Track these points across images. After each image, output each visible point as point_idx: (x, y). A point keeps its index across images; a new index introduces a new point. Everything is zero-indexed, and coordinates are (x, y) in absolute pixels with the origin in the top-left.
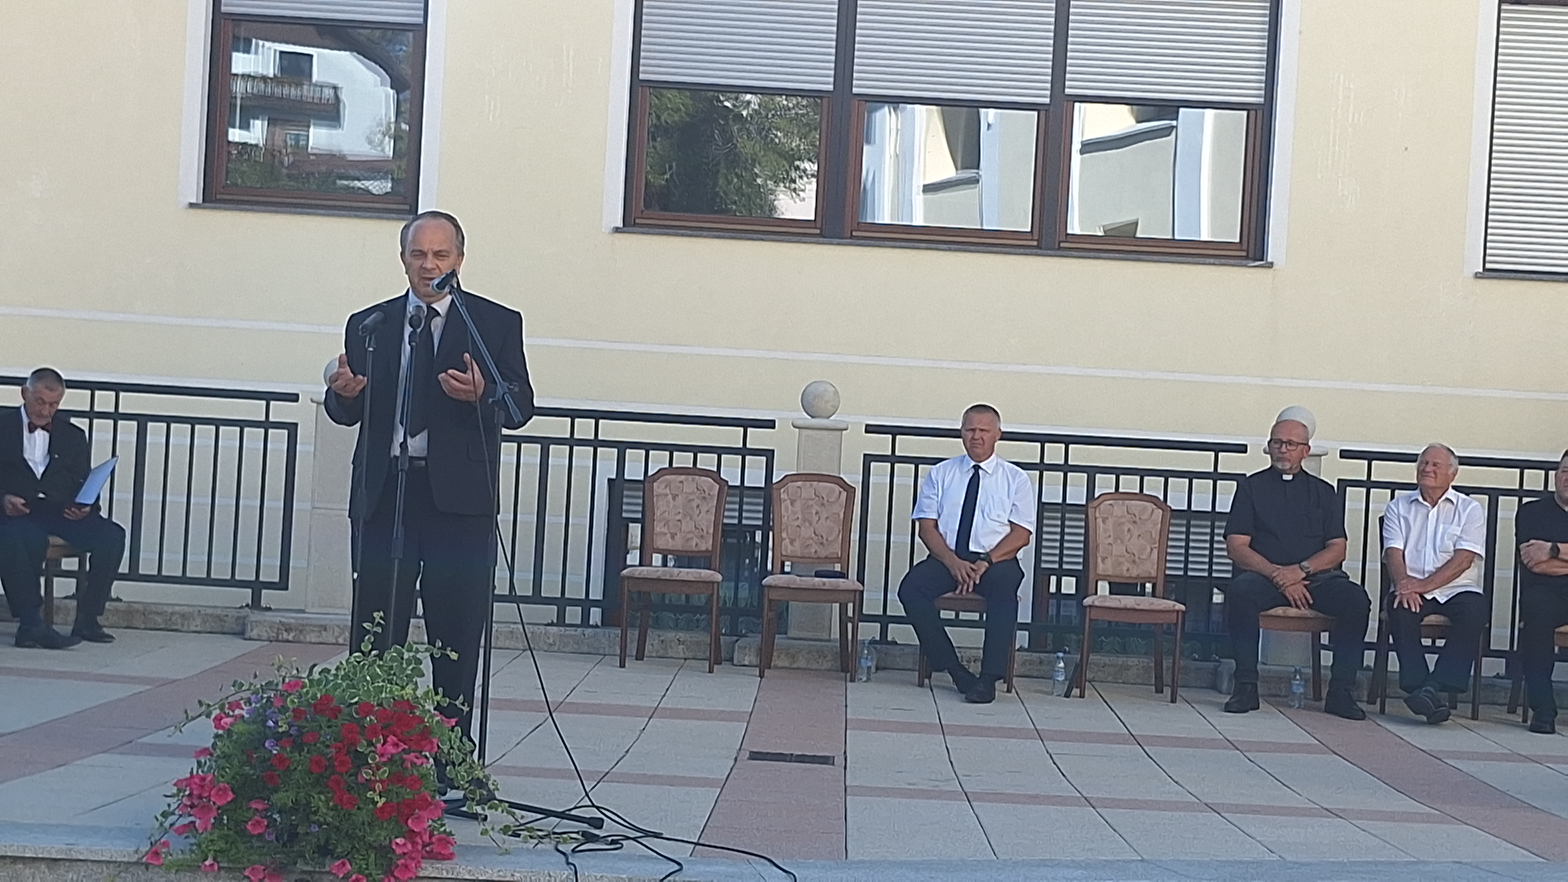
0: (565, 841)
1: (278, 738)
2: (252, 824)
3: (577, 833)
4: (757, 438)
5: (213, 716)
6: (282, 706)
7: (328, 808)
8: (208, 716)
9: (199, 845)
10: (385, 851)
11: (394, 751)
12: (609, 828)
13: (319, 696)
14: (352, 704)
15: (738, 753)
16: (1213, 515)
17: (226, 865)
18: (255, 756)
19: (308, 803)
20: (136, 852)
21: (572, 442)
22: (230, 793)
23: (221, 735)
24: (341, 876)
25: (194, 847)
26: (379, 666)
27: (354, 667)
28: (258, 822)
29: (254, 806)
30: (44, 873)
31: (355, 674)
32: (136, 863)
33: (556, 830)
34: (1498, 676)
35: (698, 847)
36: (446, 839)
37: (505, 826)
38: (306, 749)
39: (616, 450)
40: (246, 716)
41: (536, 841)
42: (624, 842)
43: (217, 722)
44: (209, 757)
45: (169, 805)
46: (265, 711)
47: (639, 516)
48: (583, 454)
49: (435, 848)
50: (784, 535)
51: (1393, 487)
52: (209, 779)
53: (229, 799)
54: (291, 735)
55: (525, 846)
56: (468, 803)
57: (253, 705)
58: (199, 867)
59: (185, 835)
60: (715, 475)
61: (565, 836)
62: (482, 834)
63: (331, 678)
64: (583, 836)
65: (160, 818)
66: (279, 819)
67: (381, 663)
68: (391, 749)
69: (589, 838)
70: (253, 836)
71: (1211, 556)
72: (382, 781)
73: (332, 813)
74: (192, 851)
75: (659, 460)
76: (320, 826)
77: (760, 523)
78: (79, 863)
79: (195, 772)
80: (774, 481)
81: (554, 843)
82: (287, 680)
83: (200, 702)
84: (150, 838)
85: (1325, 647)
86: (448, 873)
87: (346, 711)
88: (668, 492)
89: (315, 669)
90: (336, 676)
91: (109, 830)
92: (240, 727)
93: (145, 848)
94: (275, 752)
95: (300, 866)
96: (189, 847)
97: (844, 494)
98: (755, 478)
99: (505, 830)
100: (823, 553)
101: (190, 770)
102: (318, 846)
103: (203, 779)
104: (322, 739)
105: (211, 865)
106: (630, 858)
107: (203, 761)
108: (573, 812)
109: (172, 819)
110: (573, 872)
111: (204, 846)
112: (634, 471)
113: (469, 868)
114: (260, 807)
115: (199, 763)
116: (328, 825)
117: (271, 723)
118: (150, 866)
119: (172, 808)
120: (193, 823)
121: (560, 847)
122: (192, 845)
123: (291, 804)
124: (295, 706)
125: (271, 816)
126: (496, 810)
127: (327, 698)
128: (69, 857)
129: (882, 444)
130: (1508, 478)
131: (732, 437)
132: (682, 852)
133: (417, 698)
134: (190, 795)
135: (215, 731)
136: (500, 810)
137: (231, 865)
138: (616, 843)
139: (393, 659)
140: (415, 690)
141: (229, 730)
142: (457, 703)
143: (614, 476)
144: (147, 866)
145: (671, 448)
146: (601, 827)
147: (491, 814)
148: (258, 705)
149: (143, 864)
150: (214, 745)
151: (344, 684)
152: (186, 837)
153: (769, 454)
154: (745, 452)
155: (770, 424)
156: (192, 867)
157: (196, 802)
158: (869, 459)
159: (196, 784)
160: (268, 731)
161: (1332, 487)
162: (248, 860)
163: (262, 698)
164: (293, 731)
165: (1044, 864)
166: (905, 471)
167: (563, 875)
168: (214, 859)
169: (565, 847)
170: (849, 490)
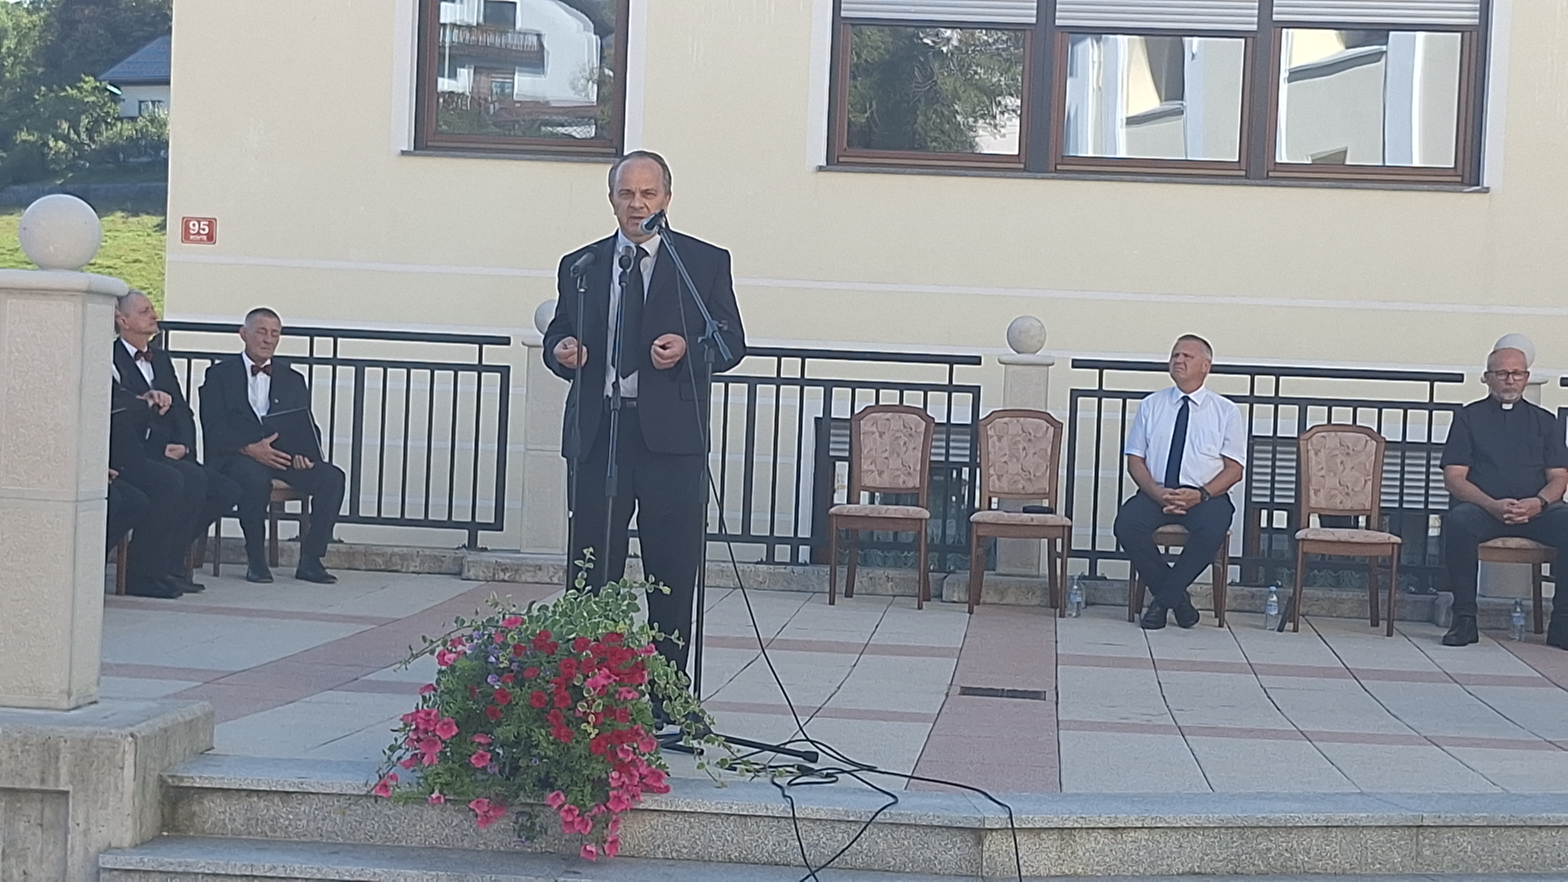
0: (781, 775)
1: (500, 673)
2: (477, 758)
3: (793, 766)
4: (963, 375)
5: (436, 654)
6: (503, 643)
7: (548, 742)
8: (432, 652)
9: (426, 779)
10: (602, 784)
12: (824, 762)
13: (538, 632)
14: (569, 640)
15: (949, 689)
16: (1429, 446)
17: (452, 798)
18: (478, 691)
19: (530, 737)
20: (366, 785)
21: (779, 381)
22: (455, 727)
23: (444, 672)
25: (421, 781)
26: (595, 603)
27: (571, 603)
28: (482, 756)
29: (477, 740)
30: (278, 806)
31: (572, 611)
32: (366, 796)
33: (772, 764)
35: (912, 780)
36: (663, 773)
37: (722, 760)
38: (527, 685)
39: (822, 389)
40: (469, 652)
41: (752, 774)
42: (838, 775)
43: (441, 658)
44: (433, 692)
45: (396, 740)
46: (486, 647)
47: (847, 454)
48: (790, 392)
49: (652, 782)
50: (992, 471)
52: (433, 714)
53: (454, 733)
54: (512, 671)
55: (741, 779)
56: (685, 737)
57: (475, 641)
58: (426, 799)
59: (412, 769)
60: (922, 412)
61: (781, 769)
62: (698, 768)
63: (550, 614)
64: (798, 769)
65: (387, 751)
66: (501, 752)
67: (597, 599)
68: (604, 682)
69: (804, 771)
70: (478, 769)
71: (1427, 488)
72: (596, 715)
73: (551, 747)
74: (419, 784)
75: (865, 398)
76: (541, 760)
77: (967, 460)
78: (311, 796)
79: (420, 708)
80: (981, 417)
81: (770, 776)
82: (507, 617)
83: (424, 638)
84: (378, 772)
85: (1547, 579)
86: (667, 804)
87: (564, 646)
88: (875, 430)
89: (534, 606)
90: (554, 612)
91: (339, 764)
92: (462, 663)
93: (374, 781)
94: (497, 687)
95: (523, 799)
96: (416, 780)
97: (1051, 429)
98: (962, 415)
99: (722, 763)
100: (1030, 490)
101: (415, 705)
102: (540, 780)
103: (429, 714)
104: (542, 674)
105: (439, 798)
106: (845, 791)
107: (428, 697)
108: (788, 746)
109: (399, 753)
110: (790, 805)
111: (430, 779)
112: (841, 410)
113: (688, 800)
114: (482, 741)
115: (424, 698)
116: (548, 758)
117: (492, 659)
118: (379, 800)
119: (399, 743)
120: (422, 756)
121: (776, 780)
122: (419, 778)
123: (513, 738)
124: (516, 642)
125: (494, 750)
126: (713, 744)
127: (545, 634)
128: (301, 790)
129: (1088, 379)
131: (938, 373)
132: (896, 785)
133: (633, 633)
134: (417, 729)
135: (439, 667)
136: (716, 743)
137: (457, 798)
138: (831, 776)
139: (608, 595)
140: (631, 625)
141: (451, 665)
142: (672, 637)
143: (821, 415)
144: (376, 798)
145: (878, 386)
146: (815, 761)
147: (707, 747)
148: (480, 641)
149: (371, 796)
150: (438, 681)
151: (562, 621)
152: (414, 771)
153: (975, 391)
154: (951, 389)
155: (977, 361)
156: (421, 800)
157: (422, 737)
158: (1075, 394)
159: (421, 718)
160: (490, 667)
161: (1554, 416)
162: (474, 793)
163: (483, 635)
164: (514, 666)
165: (1260, 796)
166: (1112, 405)
167: (780, 807)
168: (441, 792)
169: (783, 781)
170: (1057, 425)
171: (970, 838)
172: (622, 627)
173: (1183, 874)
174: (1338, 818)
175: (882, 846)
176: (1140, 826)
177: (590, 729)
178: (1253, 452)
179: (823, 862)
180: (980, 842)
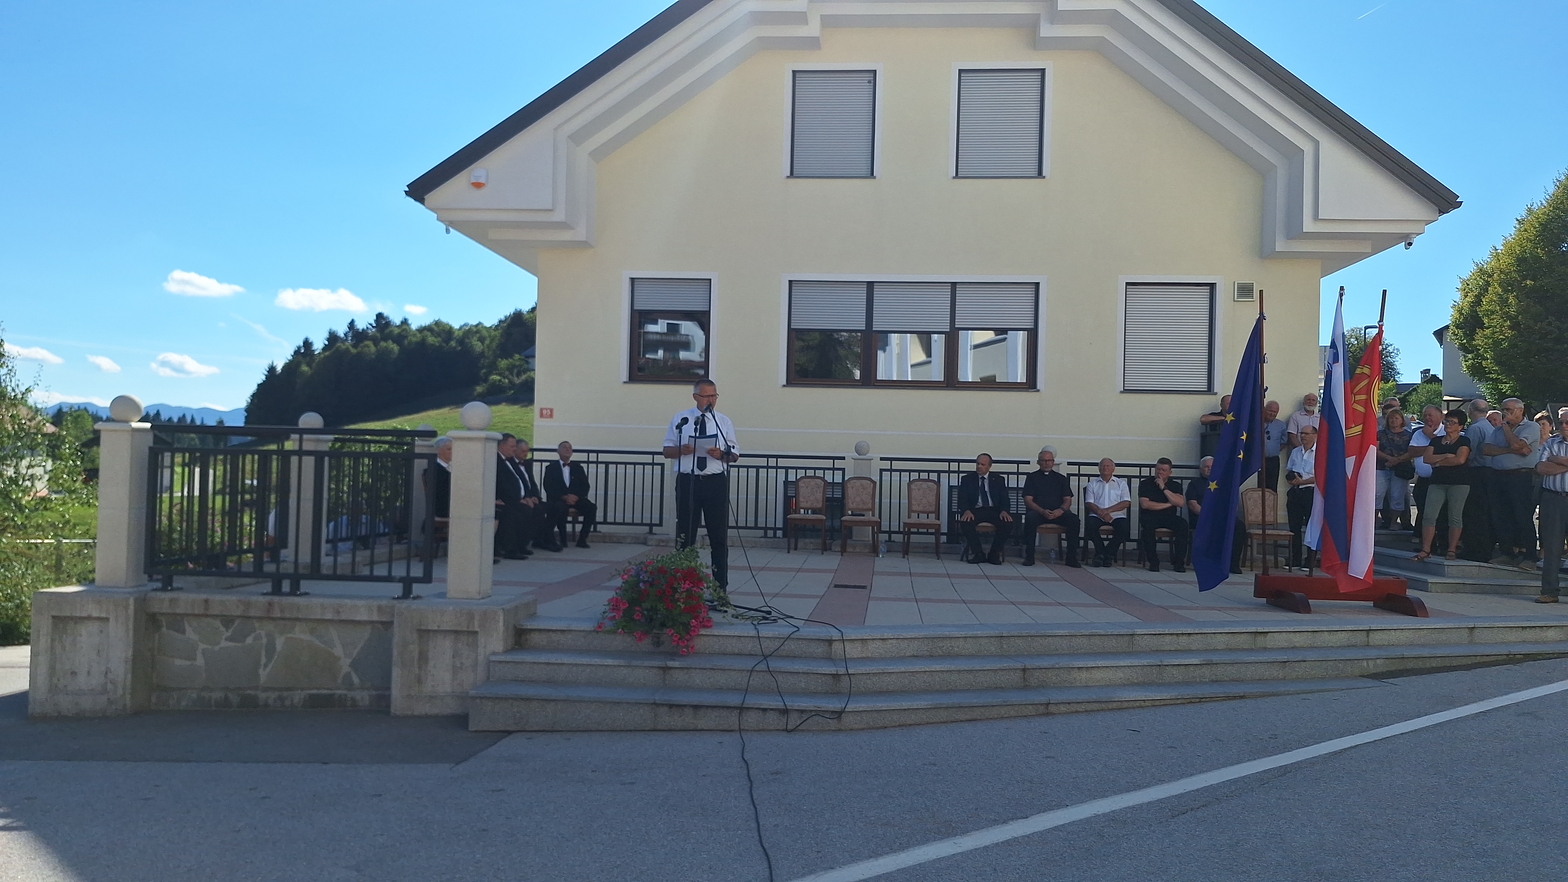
0: (755, 620)
1: (644, 582)
2: (636, 616)
4: (838, 464)
5: (622, 575)
6: (646, 570)
7: (664, 609)
8: (620, 575)
9: (617, 624)
10: (686, 625)
11: (688, 587)
12: (774, 615)
13: (660, 566)
14: (672, 570)
15: (830, 585)
16: (1017, 489)
17: (627, 631)
18: (636, 589)
19: (657, 607)
21: (768, 467)
22: (628, 604)
23: (624, 582)
24: (670, 635)
25: (615, 625)
27: (672, 554)
28: (638, 615)
29: (636, 609)
30: (560, 636)
31: (674, 557)
32: (594, 631)
33: (753, 616)
34: (1134, 549)
35: (805, 621)
36: (709, 620)
37: (731, 614)
38: (655, 586)
39: (784, 470)
40: (633, 574)
41: (744, 619)
42: (778, 620)
43: (623, 577)
44: (620, 590)
45: (605, 609)
46: (640, 572)
47: (795, 494)
48: (772, 472)
49: (706, 624)
50: (852, 501)
51: (1089, 476)
52: (620, 599)
53: (627, 606)
54: (649, 581)
55: (740, 622)
56: (721, 606)
57: (635, 570)
58: (617, 632)
60: (823, 479)
62: (725, 618)
64: (762, 618)
65: (602, 613)
66: (646, 613)
68: (687, 586)
69: (765, 618)
70: (636, 620)
71: (1017, 505)
72: (683, 598)
73: (665, 611)
75: (801, 473)
76: (661, 616)
77: (840, 497)
78: (573, 631)
79: (615, 596)
80: (846, 480)
81: (751, 621)
82: (650, 560)
83: (616, 570)
84: (598, 621)
86: (711, 632)
87: (670, 571)
88: (805, 486)
89: (662, 556)
90: (666, 558)
91: (584, 619)
92: (631, 579)
93: (596, 625)
94: (643, 588)
96: (613, 624)
97: (872, 485)
98: (838, 479)
99: (733, 616)
101: (613, 595)
102: (661, 623)
103: (617, 599)
104: (661, 582)
105: (621, 631)
106: (780, 626)
108: (760, 609)
109: (606, 614)
110: (758, 632)
112: (792, 478)
113: (719, 631)
114: (639, 609)
116: (664, 615)
117: (642, 577)
118: (598, 632)
120: (615, 616)
121: (754, 622)
123: (650, 607)
124: (651, 570)
125: (643, 612)
127: (662, 567)
128: (569, 629)
129: (886, 465)
130: (1135, 471)
131: (828, 463)
134: (613, 605)
135: (622, 580)
136: (732, 608)
138: (776, 620)
139: (688, 552)
140: (696, 563)
141: (627, 580)
143: (784, 480)
145: (806, 469)
146: (770, 614)
147: (729, 610)
148: (637, 570)
149: (596, 631)
150: (622, 586)
151: (670, 561)
152: (612, 621)
153: (843, 470)
154: (834, 469)
155: (843, 458)
156: (615, 632)
157: (615, 607)
158: (882, 470)
159: (615, 600)
160: (641, 580)
162: (635, 629)
163: (639, 567)
164: (650, 579)
165: (941, 626)
166: (896, 475)
167: (753, 633)
168: (622, 629)
169: (755, 623)
170: (874, 483)
171: (827, 644)
172: (693, 564)
173: (910, 656)
174: (970, 633)
175: (793, 647)
176: (892, 637)
177: (681, 605)
178: (952, 492)
179: (770, 653)
180: (830, 645)
